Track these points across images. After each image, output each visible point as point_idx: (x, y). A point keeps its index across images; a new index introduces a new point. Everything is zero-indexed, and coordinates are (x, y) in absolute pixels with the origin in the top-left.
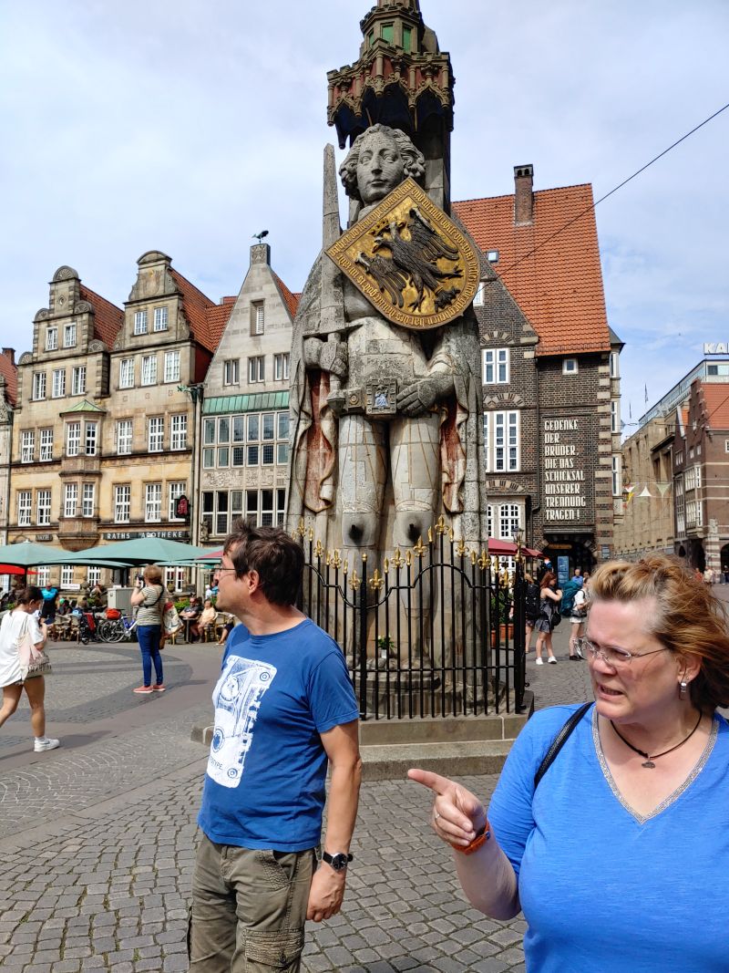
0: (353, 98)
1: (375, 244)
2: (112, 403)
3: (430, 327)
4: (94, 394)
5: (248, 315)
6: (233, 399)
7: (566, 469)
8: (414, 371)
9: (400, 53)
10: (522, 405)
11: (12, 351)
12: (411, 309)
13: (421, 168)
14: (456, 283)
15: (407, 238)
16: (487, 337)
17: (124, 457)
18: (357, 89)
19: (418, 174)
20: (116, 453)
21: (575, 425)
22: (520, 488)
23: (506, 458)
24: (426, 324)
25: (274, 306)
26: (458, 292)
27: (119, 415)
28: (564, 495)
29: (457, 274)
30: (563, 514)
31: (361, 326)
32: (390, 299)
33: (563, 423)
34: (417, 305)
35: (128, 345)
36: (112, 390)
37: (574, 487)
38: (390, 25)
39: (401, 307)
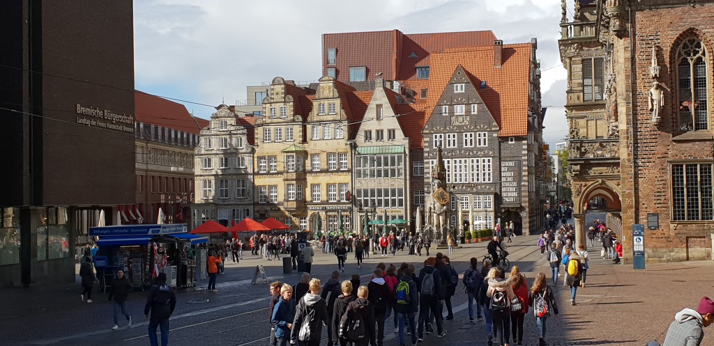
2: (308, 146)
4: (298, 141)
5: (375, 111)
6: (369, 148)
7: (510, 181)
10: (492, 155)
16: (478, 127)
17: (316, 172)
21: (513, 164)
22: (492, 189)
23: (487, 177)
25: (387, 108)
27: (312, 152)
28: (510, 192)
30: (509, 199)
33: (509, 163)
35: (315, 119)
36: (308, 140)
37: (513, 189)
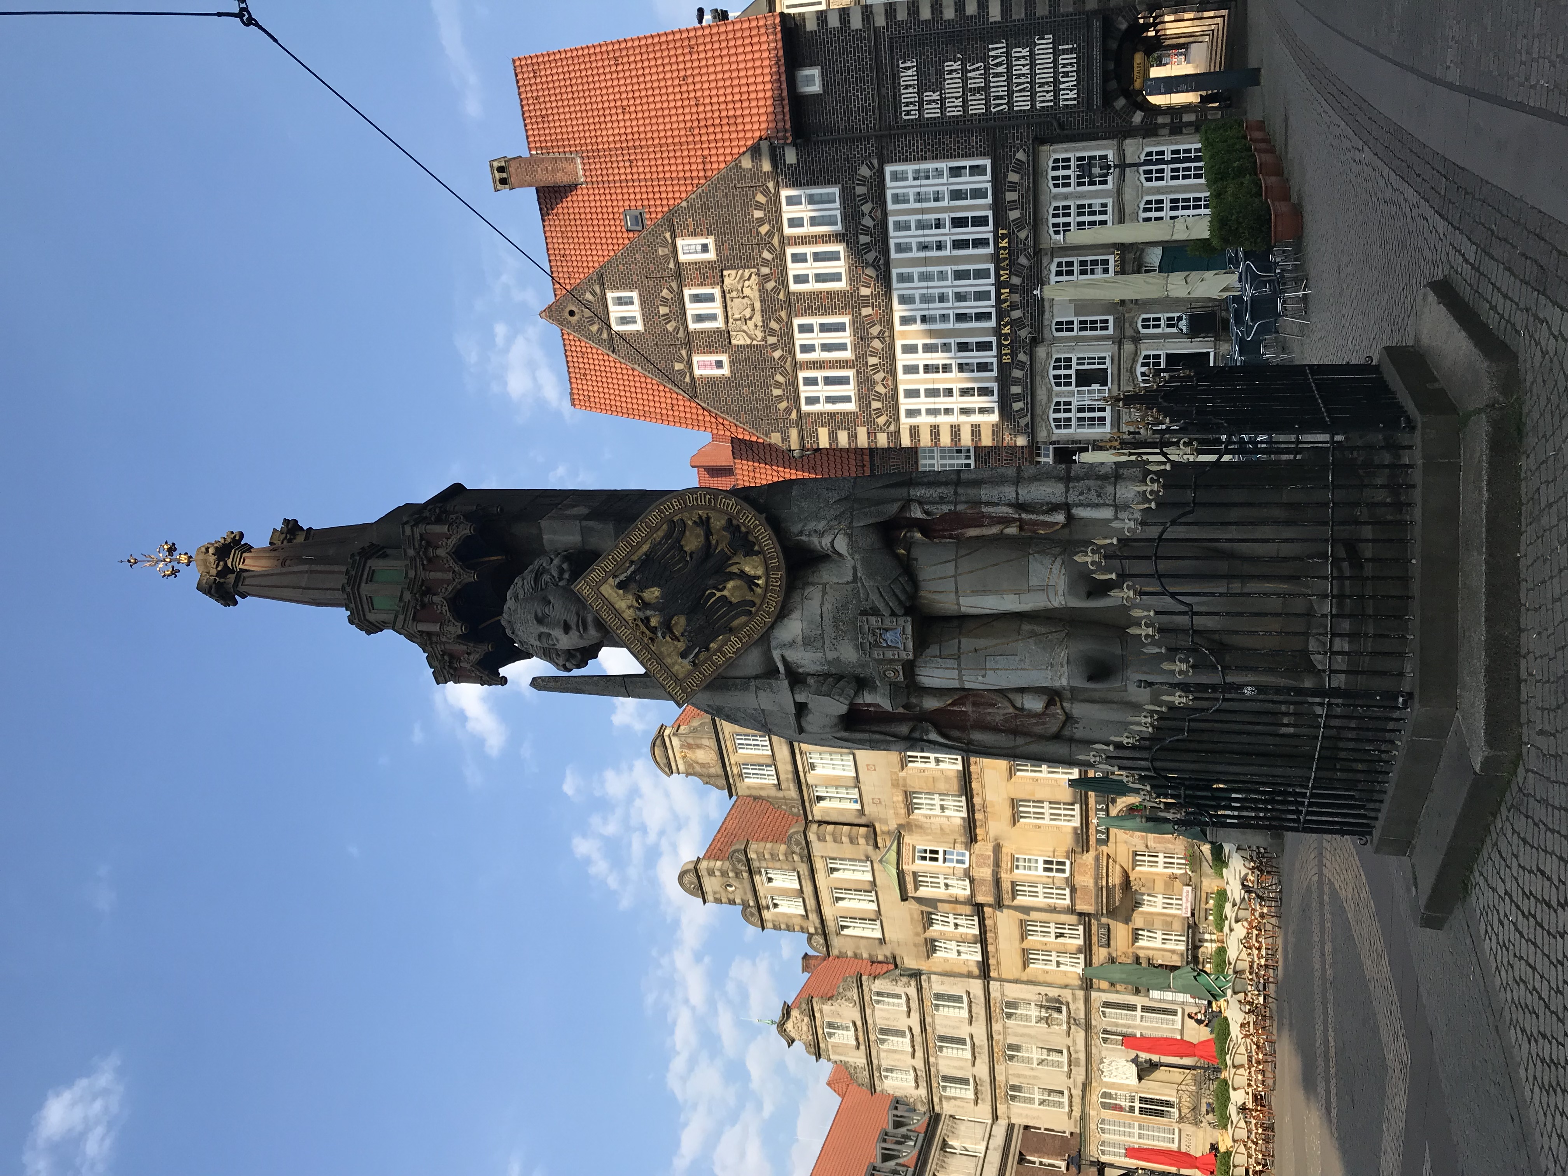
0: (468, 654)
1: (668, 638)
2: (885, 822)
3: (783, 565)
4: (870, 849)
7: (986, 76)
8: (848, 583)
9: (407, 596)
10: (875, 162)
11: (806, 956)
12: (759, 591)
13: (556, 562)
14: (718, 523)
15: (657, 594)
16: (764, 229)
17: (971, 808)
18: (459, 648)
19: (565, 566)
20: (963, 818)
21: (909, 64)
22: (1021, 155)
23: (967, 182)
24: (778, 568)
26: (730, 521)
27: (903, 811)
28: (1033, 74)
29: (704, 523)
30: (1066, 74)
31: (783, 656)
32: (743, 619)
33: (906, 87)
34: (750, 581)
35: (793, 793)
36: (863, 821)
37: (1018, 59)
38: (370, 600)
39: (753, 604)
